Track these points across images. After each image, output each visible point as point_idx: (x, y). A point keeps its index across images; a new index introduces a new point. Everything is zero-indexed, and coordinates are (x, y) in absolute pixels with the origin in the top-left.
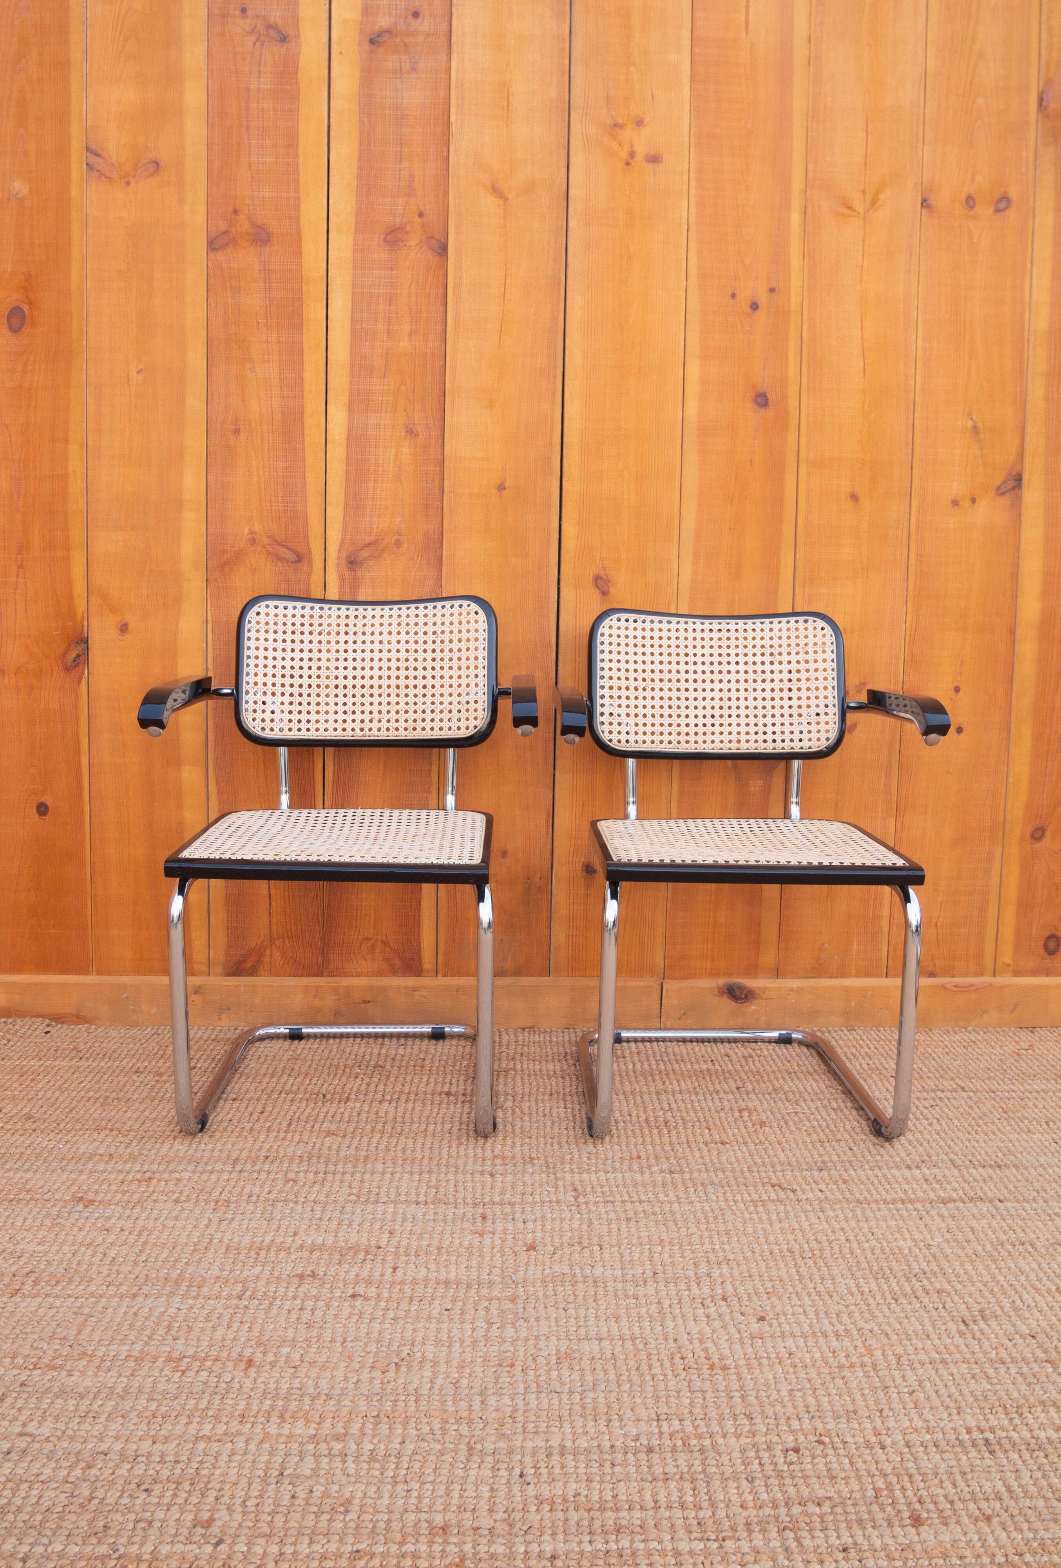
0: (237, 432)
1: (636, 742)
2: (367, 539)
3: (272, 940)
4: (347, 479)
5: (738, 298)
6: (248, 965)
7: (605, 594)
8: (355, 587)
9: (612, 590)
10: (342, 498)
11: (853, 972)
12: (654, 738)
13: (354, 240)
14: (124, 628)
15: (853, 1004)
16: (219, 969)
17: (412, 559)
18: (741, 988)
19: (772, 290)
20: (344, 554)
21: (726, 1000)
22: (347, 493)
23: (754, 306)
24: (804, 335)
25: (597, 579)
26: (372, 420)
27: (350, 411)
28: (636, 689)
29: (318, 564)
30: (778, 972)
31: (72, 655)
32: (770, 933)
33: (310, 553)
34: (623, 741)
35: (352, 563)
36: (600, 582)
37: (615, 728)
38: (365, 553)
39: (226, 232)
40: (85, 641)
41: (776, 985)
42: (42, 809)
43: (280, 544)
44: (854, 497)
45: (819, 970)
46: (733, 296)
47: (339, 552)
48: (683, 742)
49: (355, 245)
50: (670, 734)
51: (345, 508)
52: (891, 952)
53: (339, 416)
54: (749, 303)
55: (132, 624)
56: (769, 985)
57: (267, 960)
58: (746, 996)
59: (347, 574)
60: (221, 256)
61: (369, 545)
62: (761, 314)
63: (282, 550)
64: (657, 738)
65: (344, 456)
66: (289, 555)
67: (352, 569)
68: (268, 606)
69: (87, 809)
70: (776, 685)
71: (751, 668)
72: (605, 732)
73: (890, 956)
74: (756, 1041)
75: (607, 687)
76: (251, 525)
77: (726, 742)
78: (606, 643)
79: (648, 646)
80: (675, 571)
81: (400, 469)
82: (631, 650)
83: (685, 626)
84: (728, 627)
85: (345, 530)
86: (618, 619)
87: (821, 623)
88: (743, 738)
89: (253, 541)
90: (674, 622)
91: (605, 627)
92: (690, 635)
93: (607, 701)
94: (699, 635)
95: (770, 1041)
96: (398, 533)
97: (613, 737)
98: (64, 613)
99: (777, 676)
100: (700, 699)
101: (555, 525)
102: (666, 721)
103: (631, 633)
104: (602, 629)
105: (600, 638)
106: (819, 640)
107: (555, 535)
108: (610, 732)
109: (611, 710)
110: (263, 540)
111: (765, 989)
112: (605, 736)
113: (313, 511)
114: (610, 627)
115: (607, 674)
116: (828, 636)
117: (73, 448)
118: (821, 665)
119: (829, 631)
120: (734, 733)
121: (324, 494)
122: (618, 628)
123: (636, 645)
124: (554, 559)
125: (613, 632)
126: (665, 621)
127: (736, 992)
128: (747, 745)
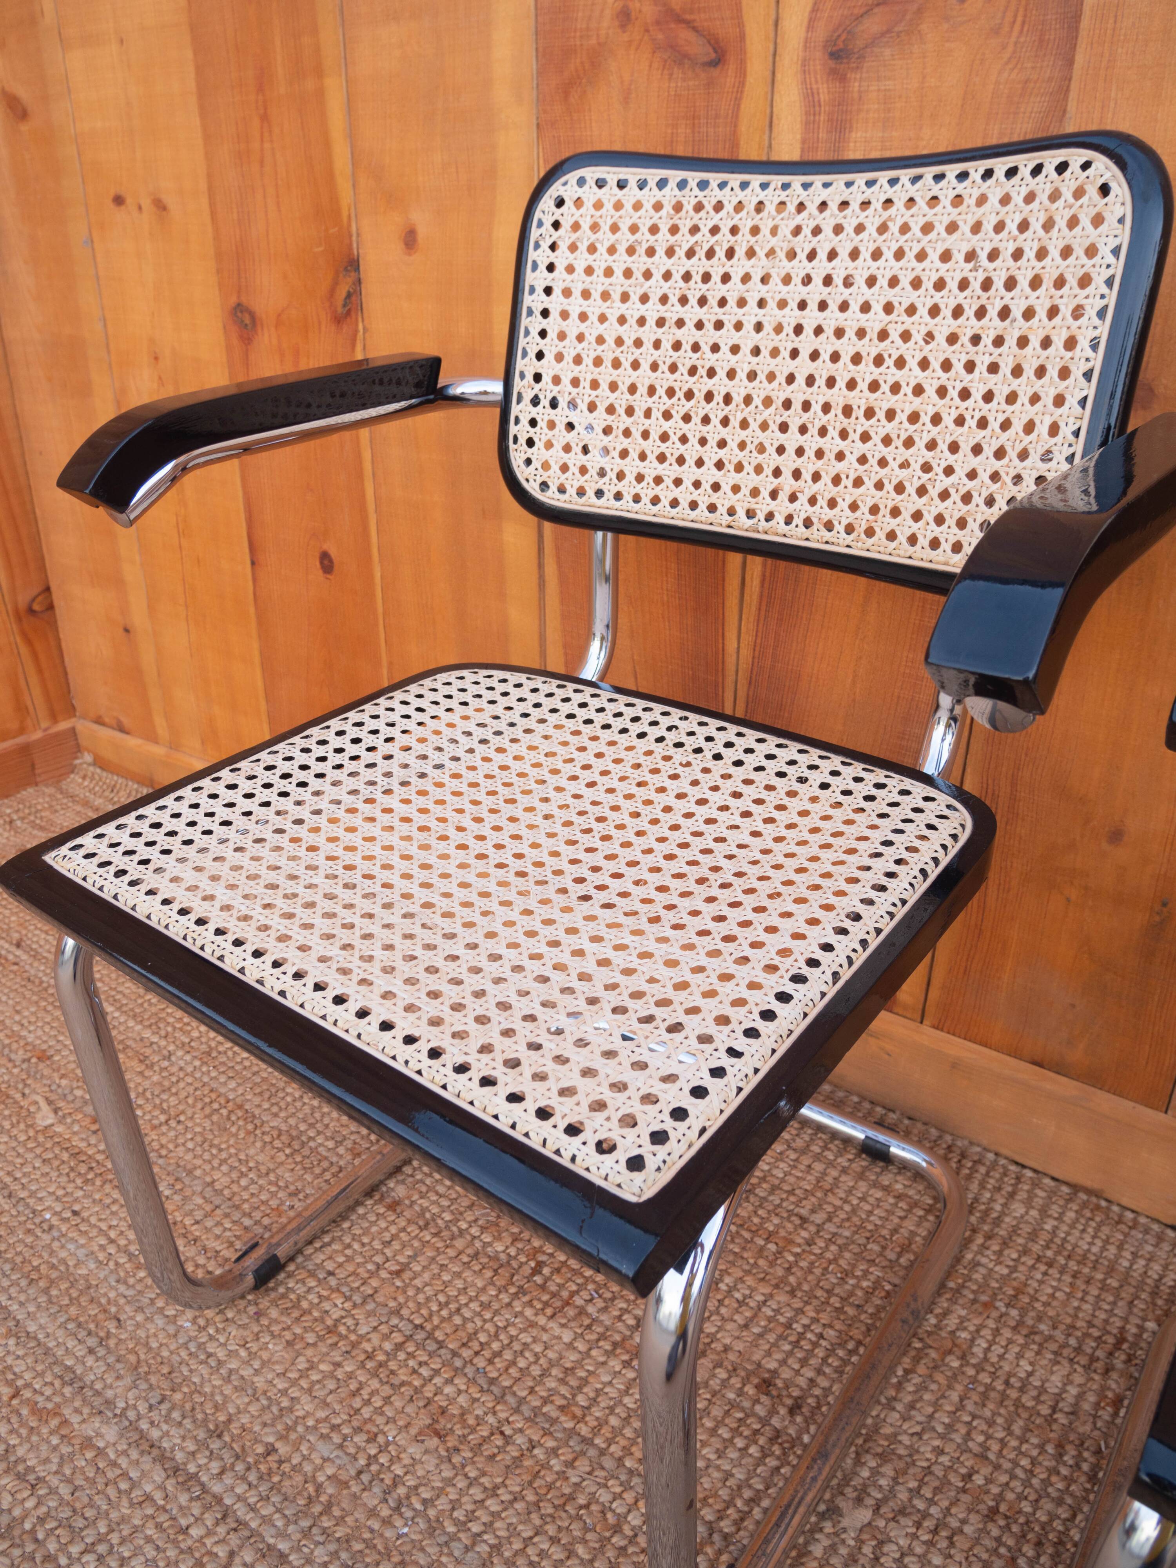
8: (842, 121)
14: (410, 239)
17: (996, 31)
20: (821, 33)
29: (758, 66)
31: (342, 292)
33: (742, 37)
35: (841, 55)
38: (872, 25)
40: (353, 264)
42: (327, 563)
43: (680, 20)
47: (810, 27)
55: (422, 232)
59: (824, 91)
63: (685, 35)
66: (699, 49)
67: (838, 76)
68: (581, 182)
69: (378, 574)
89: (625, 16)
98: (326, 210)
110: (647, 11)
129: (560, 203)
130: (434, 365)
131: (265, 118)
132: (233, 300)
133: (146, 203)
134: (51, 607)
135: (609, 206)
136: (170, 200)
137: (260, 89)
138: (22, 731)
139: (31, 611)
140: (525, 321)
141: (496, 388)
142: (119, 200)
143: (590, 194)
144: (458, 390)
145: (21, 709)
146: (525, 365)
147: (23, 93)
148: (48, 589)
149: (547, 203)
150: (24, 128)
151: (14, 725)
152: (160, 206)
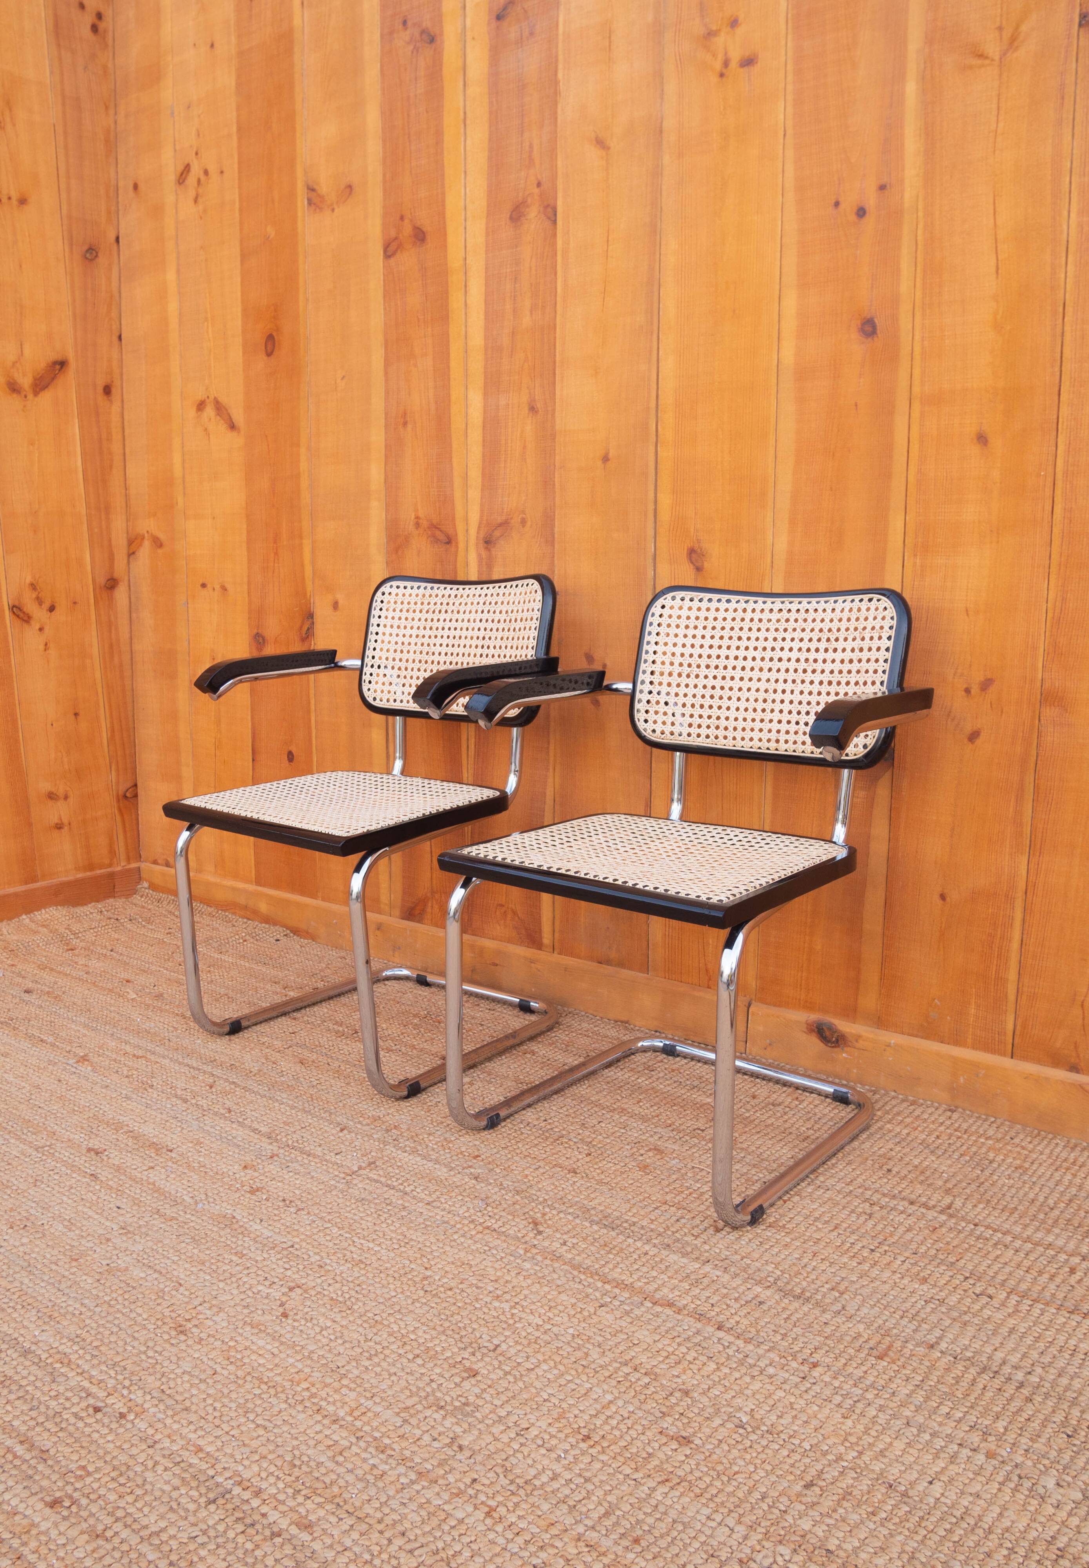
0: (405, 424)
1: (672, 733)
2: (500, 520)
3: (433, 892)
4: (484, 461)
5: (842, 206)
6: (417, 912)
7: (699, 569)
8: (490, 566)
9: (706, 565)
10: (479, 480)
11: (969, 1041)
12: (691, 730)
13: (487, 224)
14: (336, 605)
15: (962, 1080)
16: (397, 912)
17: (534, 537)
18: (832, 1028)
19: (882, 188)
20: (482, 535)
21: (814, 1040)
22: (483, 475)
23: (861, 212)
24: (920, 238)
25: (691, 552)
26: (503, 401)
27: (486, 395)
28: (680, 675)
29: (461, 545)
30: (881, 1022)
31: (305, 628)
32: (871, 974)
33: (456, 535)
34: (658, 732)
35: (488, 542)
36: (693, 555)
37: (651, 717)
38: (497, 533)
39: (396, 238)
40: (311, 616)
41: (871, 1036)
42: (291, 756)
43: (436, 527)
44: (982, 439)
45: (928, 1031)
46: (837, 204)
47: (478, 533)
48: (721, 738)
49: (487, 228)
50: (708, 727)
51: (482, 490)
52: (1018, 1027)
53: (476, 399)
54: (855, 209)
55: (341, 602)
56: (863, 1034)
57: (429, 910)
58: (837, 1041)
59: (484, 554)
60: (392, 261)
61: (500, 525)
62: (870, 221)
63: (438, 533)
64: (694, 731)
65: (480, 439)
66: (442, 537)
67: (488, 549)
68: (391, 587)
69: (315, 759)
70: (826, 677)
71: (803, 656)
72: (642, 720)
73: (1018, 1032)
74: (812, 1091)
75: (649, 672)
76: (416, 510)
77: (765, 740)
78: (655, 624)
79: (700, 627)
80: (769, 541)
81: (525, 447)
82: (681, 631)
83: (744, 605)
84: (789, 606)
85: (482, 511)
86: (673, 598)
87: (885, 602)
88: (782, 737)
89: (417, 525)
90: (734, 601)
91: (659, 607)
92: (748, 615)
93: (647, 687)
94: (757, 616)
95: (827, 1097)
96: (523, 512)
97: (650, 726)
98: (300, 593)
99: (828, 667)
100: (745, 689)
101: (651, 495)
102: (706, 712)
103: (684, 613)
104: (653, 610)
105: (650, 619)
106: (878, 624)
107: (651, 507)
108: (646, 721)
109: (649, 697)
110: (425, 523)
111: (858, 1037)
112: (641, 725)
113: (458, 494)
114: (663, 607)
115: (651, 657)
116: (888, 618)
117: (303, 450)
118: (874, 655)
119: (892, 611)
120: (774, 731)
121: (466, 477)
122: (672, 608)
123: (687, 627)
124: (650, 532)
125: (666, 612)
126: (724, 600)
127: (827, 1033)
128: (786, 746)
129: (383, 594)
130: (334, 652)
131: (276, 554)
132: (255, 631)
133: (217, 587)
134: (136, 796)
135: (400, 595)
136: (228, 586)
137: (275, 542)
138: (110, 865)
139: (125, 797)
140: (370, 636)
141: (359, 663)
142: (204, 585)
143: (394, 591)
144: (343, 664)
145: (112, 852)
146: (370, 653)
147: (162, 536)
148: (136, 785)
149: (379, 593)
150: (160, 551)
151: (107, 861)
152: (224, 589)
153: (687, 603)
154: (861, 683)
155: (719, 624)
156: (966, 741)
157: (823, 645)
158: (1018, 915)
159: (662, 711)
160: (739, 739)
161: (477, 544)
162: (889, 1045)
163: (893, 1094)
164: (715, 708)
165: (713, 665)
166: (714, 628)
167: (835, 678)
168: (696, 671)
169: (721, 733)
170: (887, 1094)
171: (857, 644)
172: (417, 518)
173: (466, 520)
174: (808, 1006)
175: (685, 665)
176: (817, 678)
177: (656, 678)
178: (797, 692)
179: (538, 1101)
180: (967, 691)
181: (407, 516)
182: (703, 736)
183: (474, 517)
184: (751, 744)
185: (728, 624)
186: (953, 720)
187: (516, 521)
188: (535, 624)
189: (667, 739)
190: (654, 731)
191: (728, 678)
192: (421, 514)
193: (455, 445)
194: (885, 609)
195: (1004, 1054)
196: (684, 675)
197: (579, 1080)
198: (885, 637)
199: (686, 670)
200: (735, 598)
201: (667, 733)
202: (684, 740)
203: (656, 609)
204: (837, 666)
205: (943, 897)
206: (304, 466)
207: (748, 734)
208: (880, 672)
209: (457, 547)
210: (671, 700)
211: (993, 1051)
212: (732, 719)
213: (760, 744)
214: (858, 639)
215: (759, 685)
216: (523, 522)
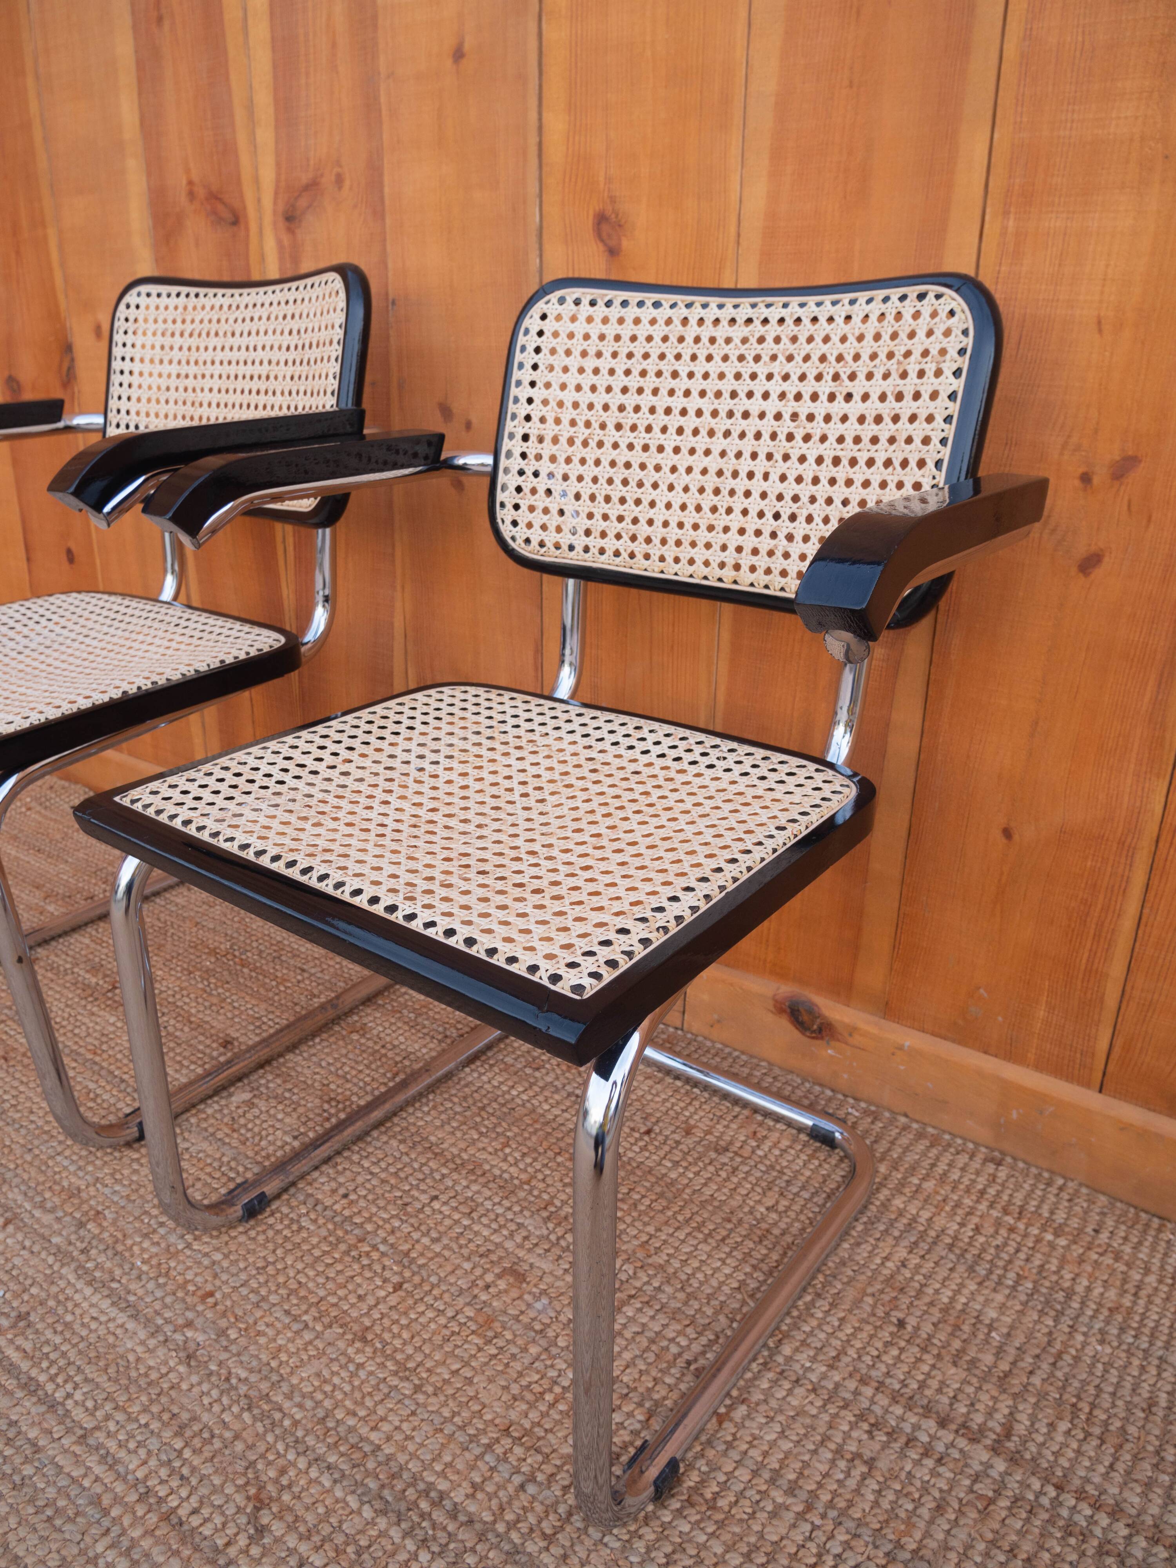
0: (160, 19)
1: (557, 547)
2: (305, 178)
4: (275, 77)
7: (613, 252)
8: (296, 260)
9: (625, 243)
10: (271, 110)
11: (1031, 1056)
12: (590, 541)
14: (98, 332)
15: (1014, 1115)
17: (356, 207)
18: (813, 1012)
20: (281, 207)
21: (784, 1024)
22: (276, 101)
25: (601, 219)
28: (571, 442)
29: (253, 225)
30: (889, 1009)
31: (65, 367)
32: (878, 938)
33: (245, 208)
34: (535, 543)
35: (290, 219)
36: (605, 228)
37: (523, 516)
38: (303, 203)
40: (68, 348)
41: (874, 1030)
42: (70, 556)
43: (217, 198)
45: (965, 1032)
48: (639, 556)
50: (618, 537)
51: (277, 127)
52: (1117, 1050)
56: (862, 1025)
58: (820, 1030)
59: (286, 240)
61: (307, 188)
63: (220, 207)
64: (594, 542)
65: (268, 35)
66: (227, 215)
67: (291, 231)
68: (138, 294)
69: (98, 562)
70: (829, 450)
71: (788, 408)
72: (508, 522)
73: (1115, 1055)
74: (779, 1118)
75: (519, 437)
76: (188, 171)
77: (714, 565)
78: (530, 349)
79: (607, 354)
80: (734, 196)
81: (334, 45)
82: (574, 362)
83: (684, 312)
84: (765, 312)
85: (278, 165)
86: (562, 301)
87: (953, 300)
88: (746, 560)
89: (191, 195)
90: (666, 305)
91: (537, 317)
92: (692, 330)
93: (516, 463)
94: (706, 332)
95: (801, 1129)
96: (338, 163)
97: (521, 533)
98: (54, 315)
99: (835, 429)
100: (682, 470)
101: (533, 115)
102: (614, 510)
103: (580, 328)
104: (527, 322)
105: (521, 340)
106: (934, 345)
107: (533, 140)
108: (515, 523)
109: (520, 481)
110: (201, 192)
111: (853, 1030)
112: (507, 530)
113: (242, 138)
114: (544, 317)
115: (523, 409)
116: (957, 331)
117: (30, 82)
118: (924, 407)
119: (965, 319)
120: (731, 549)
121: (250, 108)
122: (559, 318)
123: (584, 354)
124: (533, 188)
125: (549, 326)
126: (649, 303)
127: (805, 1018)
128: (752, 577)
129: (128, 306)
130: (62, 404)
131: (18, 253)
132: (6, 374)
135: (152, 308)
137: (14, 235)
140: (113, 377)
141: (102, 419)
143: (143, 301)
144: (75, 422)
146: (113, 404)
149: (122, 307)
153: (585, 308)
154: (897, 463)
155: (639, 348)
156: (1074, 570)
157: (825, 387)
158: (1139, 877)
159: (540, 505)
160: (670, 560)
161: (275, 223)
162: (901, 1048)
163: (903, 1120)
164: (630, 502)
165: (627, 423)
166: (630, 356)
167: (848, 451)
168: (597, 434)
169: (640, 548)
170: (892, 1121)
171: (890, 386)
172: (190, 183)
173: (256, 180)
174: (779, 972)
175: (581, 424)
176: (812, 450)
177: (532, 448)
178: (774, 477)
179: (346, 1147)
180: (1086, 478)
181: (177, 182)
182: (609, 553)
183: (268, 176)
184: (691, 569)
185: (655, 349)
186: (1053, 531)
187: (328, 180)
188: (336, 350)
189: (550, 556)
190: (527, 541)
191: (653, 449)
192: (195, 177)
193: (232, 53)
194: (952, 313)
195: (1088, 1085)
196: (578, 442)
197: (421, 1095)
198: (948, 372)
199: (581, 433)
200: (667, 299)
201: (549, 544)
202: (576, 558)
203: (532, 322)
204: (851, 429)
205: (1007, 833)
206: (34, 108)
207: (685, 552)
208: (935, 441)
209: (247, 229)
210: (557, 486)
211: (1070, 1078)
212: (658, 523)
213: (706, 571)
214: (895, 375)
215: (706, 461)
216: (339, 180)
